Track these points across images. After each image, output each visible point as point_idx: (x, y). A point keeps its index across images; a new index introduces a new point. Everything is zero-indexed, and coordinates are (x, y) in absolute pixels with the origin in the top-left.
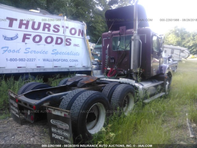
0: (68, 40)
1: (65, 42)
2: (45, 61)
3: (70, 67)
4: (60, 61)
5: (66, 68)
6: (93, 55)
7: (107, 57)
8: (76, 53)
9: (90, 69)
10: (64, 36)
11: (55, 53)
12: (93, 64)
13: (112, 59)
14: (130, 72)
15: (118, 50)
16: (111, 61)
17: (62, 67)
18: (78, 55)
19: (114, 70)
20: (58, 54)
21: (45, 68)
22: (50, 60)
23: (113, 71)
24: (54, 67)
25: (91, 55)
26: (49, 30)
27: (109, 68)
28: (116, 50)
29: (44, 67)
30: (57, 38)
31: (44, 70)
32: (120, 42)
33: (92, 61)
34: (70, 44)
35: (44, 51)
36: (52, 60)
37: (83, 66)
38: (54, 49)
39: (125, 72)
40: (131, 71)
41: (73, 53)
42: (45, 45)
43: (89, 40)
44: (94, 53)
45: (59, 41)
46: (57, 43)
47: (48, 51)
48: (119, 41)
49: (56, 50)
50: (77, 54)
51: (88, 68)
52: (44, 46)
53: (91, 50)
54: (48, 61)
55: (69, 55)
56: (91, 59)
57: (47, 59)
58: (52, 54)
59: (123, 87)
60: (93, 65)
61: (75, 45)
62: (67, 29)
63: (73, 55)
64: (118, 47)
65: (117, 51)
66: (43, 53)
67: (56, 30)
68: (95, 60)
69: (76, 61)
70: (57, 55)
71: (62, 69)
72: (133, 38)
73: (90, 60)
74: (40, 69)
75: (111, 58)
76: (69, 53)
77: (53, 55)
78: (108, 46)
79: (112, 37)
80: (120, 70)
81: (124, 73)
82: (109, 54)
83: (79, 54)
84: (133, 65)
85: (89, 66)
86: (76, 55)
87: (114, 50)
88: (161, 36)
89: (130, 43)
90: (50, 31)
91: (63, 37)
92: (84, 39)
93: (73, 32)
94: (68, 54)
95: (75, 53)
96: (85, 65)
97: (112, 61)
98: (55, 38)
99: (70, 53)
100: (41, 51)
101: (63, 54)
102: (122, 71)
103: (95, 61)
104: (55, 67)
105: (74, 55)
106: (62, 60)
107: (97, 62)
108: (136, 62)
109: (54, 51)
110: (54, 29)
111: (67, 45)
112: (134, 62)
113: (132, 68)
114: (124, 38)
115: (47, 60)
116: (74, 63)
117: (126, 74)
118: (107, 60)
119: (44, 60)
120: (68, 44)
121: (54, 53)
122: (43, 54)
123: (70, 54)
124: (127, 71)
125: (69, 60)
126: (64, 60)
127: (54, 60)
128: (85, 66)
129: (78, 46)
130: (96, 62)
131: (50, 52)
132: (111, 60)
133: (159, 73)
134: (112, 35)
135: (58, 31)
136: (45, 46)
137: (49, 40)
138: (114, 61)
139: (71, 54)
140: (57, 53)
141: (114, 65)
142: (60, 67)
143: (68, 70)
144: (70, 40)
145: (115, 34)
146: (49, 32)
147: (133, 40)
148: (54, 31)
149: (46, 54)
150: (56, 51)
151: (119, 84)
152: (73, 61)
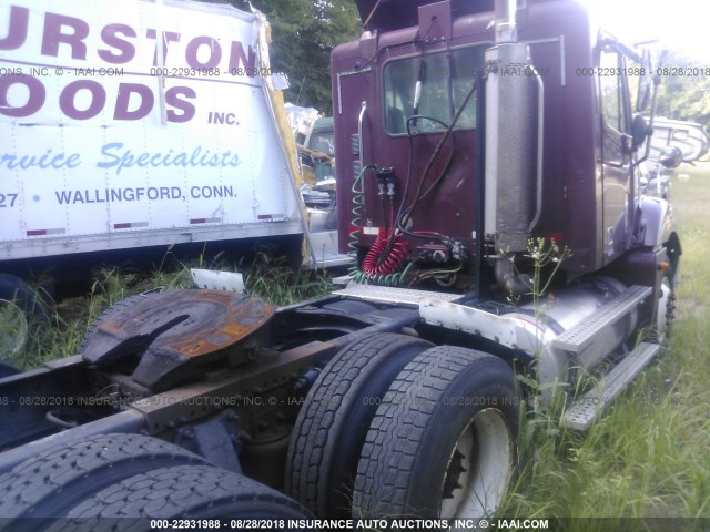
0: (181, 96)
1: (162, 107)
2: (68, 202)
3: (193, 221)
4: (144, 198)
5: (174, 230)
6: (307, 160)
7: (360, 169)
8: (221, 158)
9: (294, 230)
10: (156, 78)
11: (115, 159)
12: (311, 205)
13: (384, 178)
14: (483, 251)
15: (414, 131)
16: (381, 193)
17: (152, 226)
18: (233, 165)
19: (398, 239)
20: (128, 165)
21: (71, 238)
22: (92, 196)
23: (394, 246)
24: (113, 230)
25: (296, 163)
26: (79, 52)
27: (374, 225)
28: (406, 133)
29: (63, 231)
30: (125, 90)
31: (65, 245)
32: (423, 84)
33: (305, 189)
34: (190, 112)
35: (61, 156)
36: (102, 196)
37: (261, 217)
38: (109, 141)
39: (456, 249)
40: (486, 246)
41: (204, 157)
42: (61, 125)
43: (285, 91)
44: (313, 154)
45: (135, 102)
46: (121, 113)
47: (78, 156)
48: (418, 83)
49: (119, 145)
50: (227, 160)
51: (284, 222)
52: (59, 129)
53: (301, 138)
54: (81, 199)
55: (184, 165)
56: (300, 180)
57: (78, 192)
58: (100, 165)
59: (437, 383)
60: (309, 210)
61: (217, 118)
62: (171, 45)
63: (208, 166)
64: (416, 111)
65: (411, 138)
66: (53, 163)
67: (117, 52)
68: (320, 184)
69: (226, 191)
70: (124, 169)
71: (154, 233)
72: (491, 55)
73: (293, 185)
74: (45, 241)
75: (380, 176)
76: (184, 155)
77: (103, 170)
78: (364, 108)
79: (379, 64)
80: (427, 241)
81: (450, 253)
82: (372, 155)
83: (236, 157)
84: (500, 210)
85: (290, 214)
86: (224, 165)
87: (396, 131)
88: (647, 47)
89: (480, 88)
90: (88, 55)
91: (152, 83)
92: (260, 87)
93: (204, 55)
94: (182, 160)
95: (216, 157)
96: (270, 208)
97: (386, 189)
98: (111, 86)
99: (193, 157)
100: (45, 157)
101: (156, 161)
102: (438, 241)
103: (320, 189)
104: (117, 226)
105: (213, 165)
106: (153, 194)
107: (330, 192)
108: (516, 193)
109: (109, 151)
110: (106, 47)
111: (172, 117)
112: (501, 193)
113: (490, 227)
114: (446, 63)
115: (79, 197)
116: (215, 202)
117: (457, 257)
118: (358, 188)
119: (63, 198)
120: (179, 112)
121: (111, 159)
122: (57, 167)
123: (192, 161)
124: (466, 241)
125: (186, 192)
126: (164, 192)
127: (114, 195)
128: (269, 216)
129: (231, 119)
130: (326, 194)
131: (92, 155)
132: (381, 186)
133: (628, 246)
134: (381, 53)
135: (129, 52)
136: (65, 129)
137: (83, 100)
138: (394, 189)
139: (195, 161)
140: (125, 162)
141: (396, 211)
142: (146, 224)
143: (184, 240)
144: (190, 93)
145: (394, 47)
146: (79, 63)
147: (495, 71)
148: (105, 55)
149: (70, 166)
150: (120, 153)
151: (425, 347)
152: (207, 192)
